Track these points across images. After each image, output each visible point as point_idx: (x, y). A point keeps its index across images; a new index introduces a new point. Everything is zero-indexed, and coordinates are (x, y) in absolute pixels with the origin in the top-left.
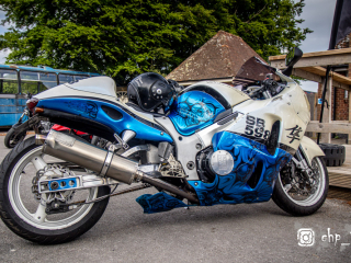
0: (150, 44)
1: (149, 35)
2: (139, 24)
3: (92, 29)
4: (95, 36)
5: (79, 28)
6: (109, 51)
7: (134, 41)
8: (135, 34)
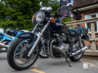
0: (31, 26)
1: (31, 23)
2: (28, 20)
3: (14, 22)
4: (15, 24)
5: (11, 21)
6: (19, 28)
7: (26, 25)
8: (27, 23)
